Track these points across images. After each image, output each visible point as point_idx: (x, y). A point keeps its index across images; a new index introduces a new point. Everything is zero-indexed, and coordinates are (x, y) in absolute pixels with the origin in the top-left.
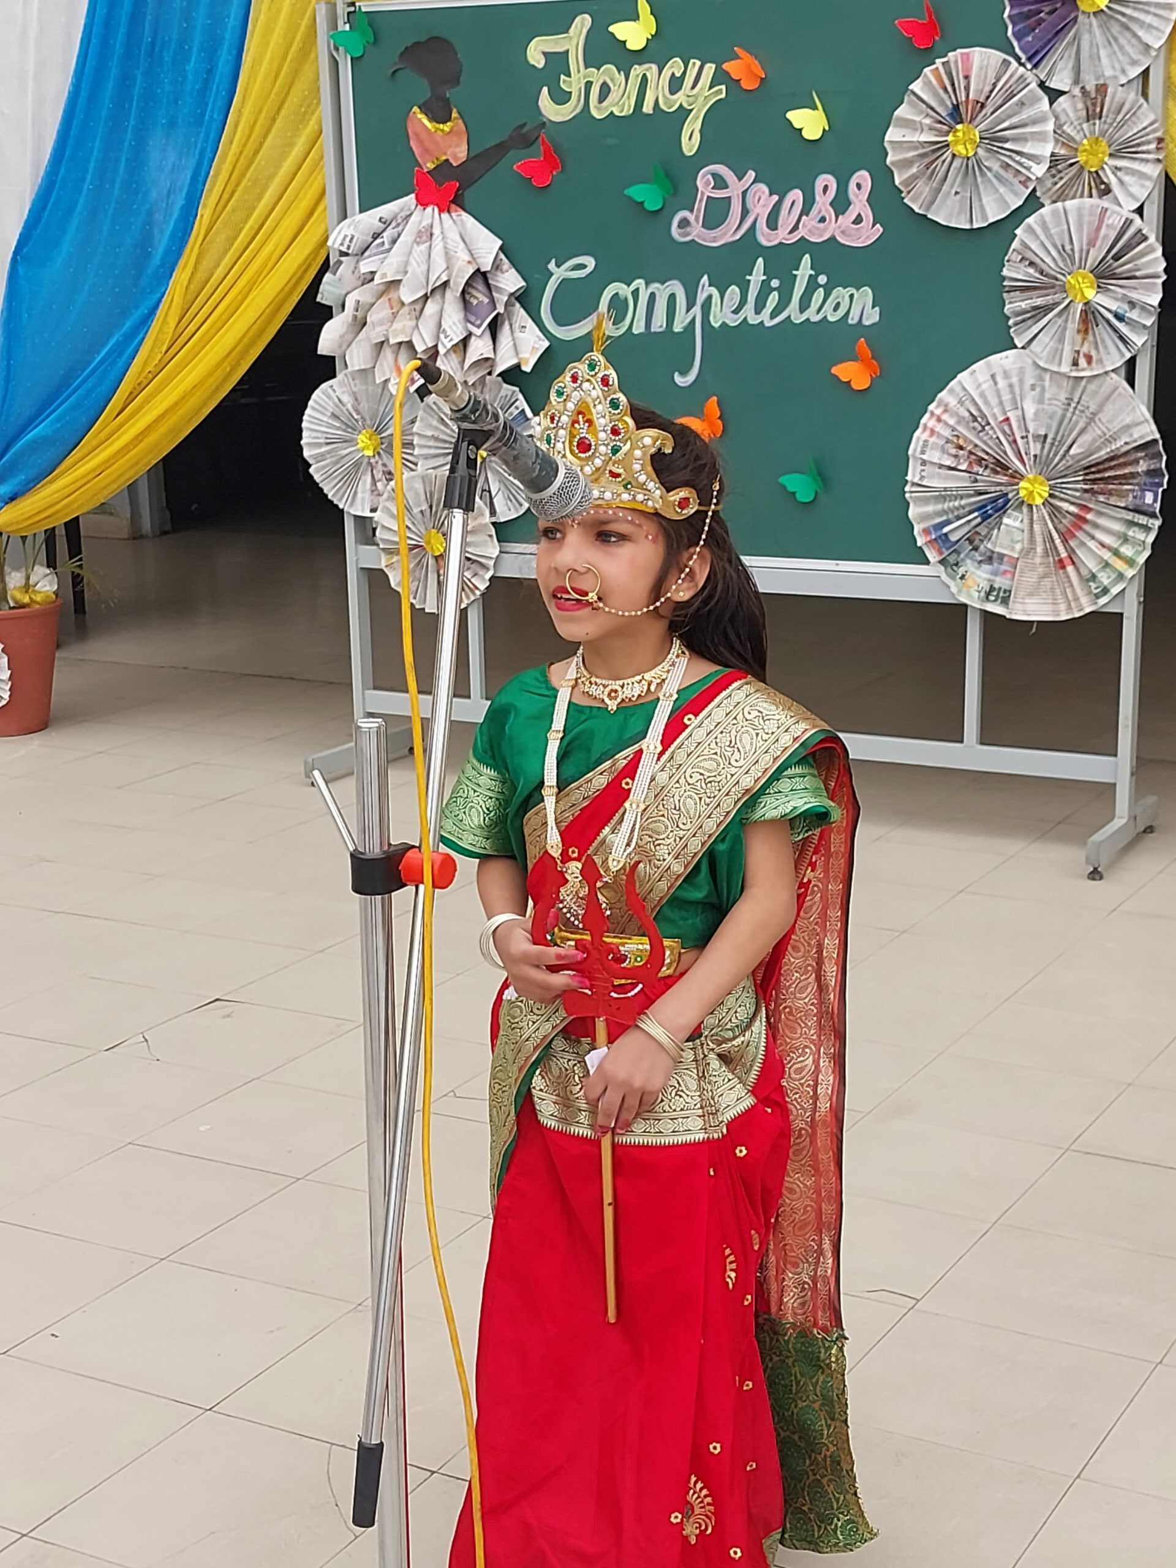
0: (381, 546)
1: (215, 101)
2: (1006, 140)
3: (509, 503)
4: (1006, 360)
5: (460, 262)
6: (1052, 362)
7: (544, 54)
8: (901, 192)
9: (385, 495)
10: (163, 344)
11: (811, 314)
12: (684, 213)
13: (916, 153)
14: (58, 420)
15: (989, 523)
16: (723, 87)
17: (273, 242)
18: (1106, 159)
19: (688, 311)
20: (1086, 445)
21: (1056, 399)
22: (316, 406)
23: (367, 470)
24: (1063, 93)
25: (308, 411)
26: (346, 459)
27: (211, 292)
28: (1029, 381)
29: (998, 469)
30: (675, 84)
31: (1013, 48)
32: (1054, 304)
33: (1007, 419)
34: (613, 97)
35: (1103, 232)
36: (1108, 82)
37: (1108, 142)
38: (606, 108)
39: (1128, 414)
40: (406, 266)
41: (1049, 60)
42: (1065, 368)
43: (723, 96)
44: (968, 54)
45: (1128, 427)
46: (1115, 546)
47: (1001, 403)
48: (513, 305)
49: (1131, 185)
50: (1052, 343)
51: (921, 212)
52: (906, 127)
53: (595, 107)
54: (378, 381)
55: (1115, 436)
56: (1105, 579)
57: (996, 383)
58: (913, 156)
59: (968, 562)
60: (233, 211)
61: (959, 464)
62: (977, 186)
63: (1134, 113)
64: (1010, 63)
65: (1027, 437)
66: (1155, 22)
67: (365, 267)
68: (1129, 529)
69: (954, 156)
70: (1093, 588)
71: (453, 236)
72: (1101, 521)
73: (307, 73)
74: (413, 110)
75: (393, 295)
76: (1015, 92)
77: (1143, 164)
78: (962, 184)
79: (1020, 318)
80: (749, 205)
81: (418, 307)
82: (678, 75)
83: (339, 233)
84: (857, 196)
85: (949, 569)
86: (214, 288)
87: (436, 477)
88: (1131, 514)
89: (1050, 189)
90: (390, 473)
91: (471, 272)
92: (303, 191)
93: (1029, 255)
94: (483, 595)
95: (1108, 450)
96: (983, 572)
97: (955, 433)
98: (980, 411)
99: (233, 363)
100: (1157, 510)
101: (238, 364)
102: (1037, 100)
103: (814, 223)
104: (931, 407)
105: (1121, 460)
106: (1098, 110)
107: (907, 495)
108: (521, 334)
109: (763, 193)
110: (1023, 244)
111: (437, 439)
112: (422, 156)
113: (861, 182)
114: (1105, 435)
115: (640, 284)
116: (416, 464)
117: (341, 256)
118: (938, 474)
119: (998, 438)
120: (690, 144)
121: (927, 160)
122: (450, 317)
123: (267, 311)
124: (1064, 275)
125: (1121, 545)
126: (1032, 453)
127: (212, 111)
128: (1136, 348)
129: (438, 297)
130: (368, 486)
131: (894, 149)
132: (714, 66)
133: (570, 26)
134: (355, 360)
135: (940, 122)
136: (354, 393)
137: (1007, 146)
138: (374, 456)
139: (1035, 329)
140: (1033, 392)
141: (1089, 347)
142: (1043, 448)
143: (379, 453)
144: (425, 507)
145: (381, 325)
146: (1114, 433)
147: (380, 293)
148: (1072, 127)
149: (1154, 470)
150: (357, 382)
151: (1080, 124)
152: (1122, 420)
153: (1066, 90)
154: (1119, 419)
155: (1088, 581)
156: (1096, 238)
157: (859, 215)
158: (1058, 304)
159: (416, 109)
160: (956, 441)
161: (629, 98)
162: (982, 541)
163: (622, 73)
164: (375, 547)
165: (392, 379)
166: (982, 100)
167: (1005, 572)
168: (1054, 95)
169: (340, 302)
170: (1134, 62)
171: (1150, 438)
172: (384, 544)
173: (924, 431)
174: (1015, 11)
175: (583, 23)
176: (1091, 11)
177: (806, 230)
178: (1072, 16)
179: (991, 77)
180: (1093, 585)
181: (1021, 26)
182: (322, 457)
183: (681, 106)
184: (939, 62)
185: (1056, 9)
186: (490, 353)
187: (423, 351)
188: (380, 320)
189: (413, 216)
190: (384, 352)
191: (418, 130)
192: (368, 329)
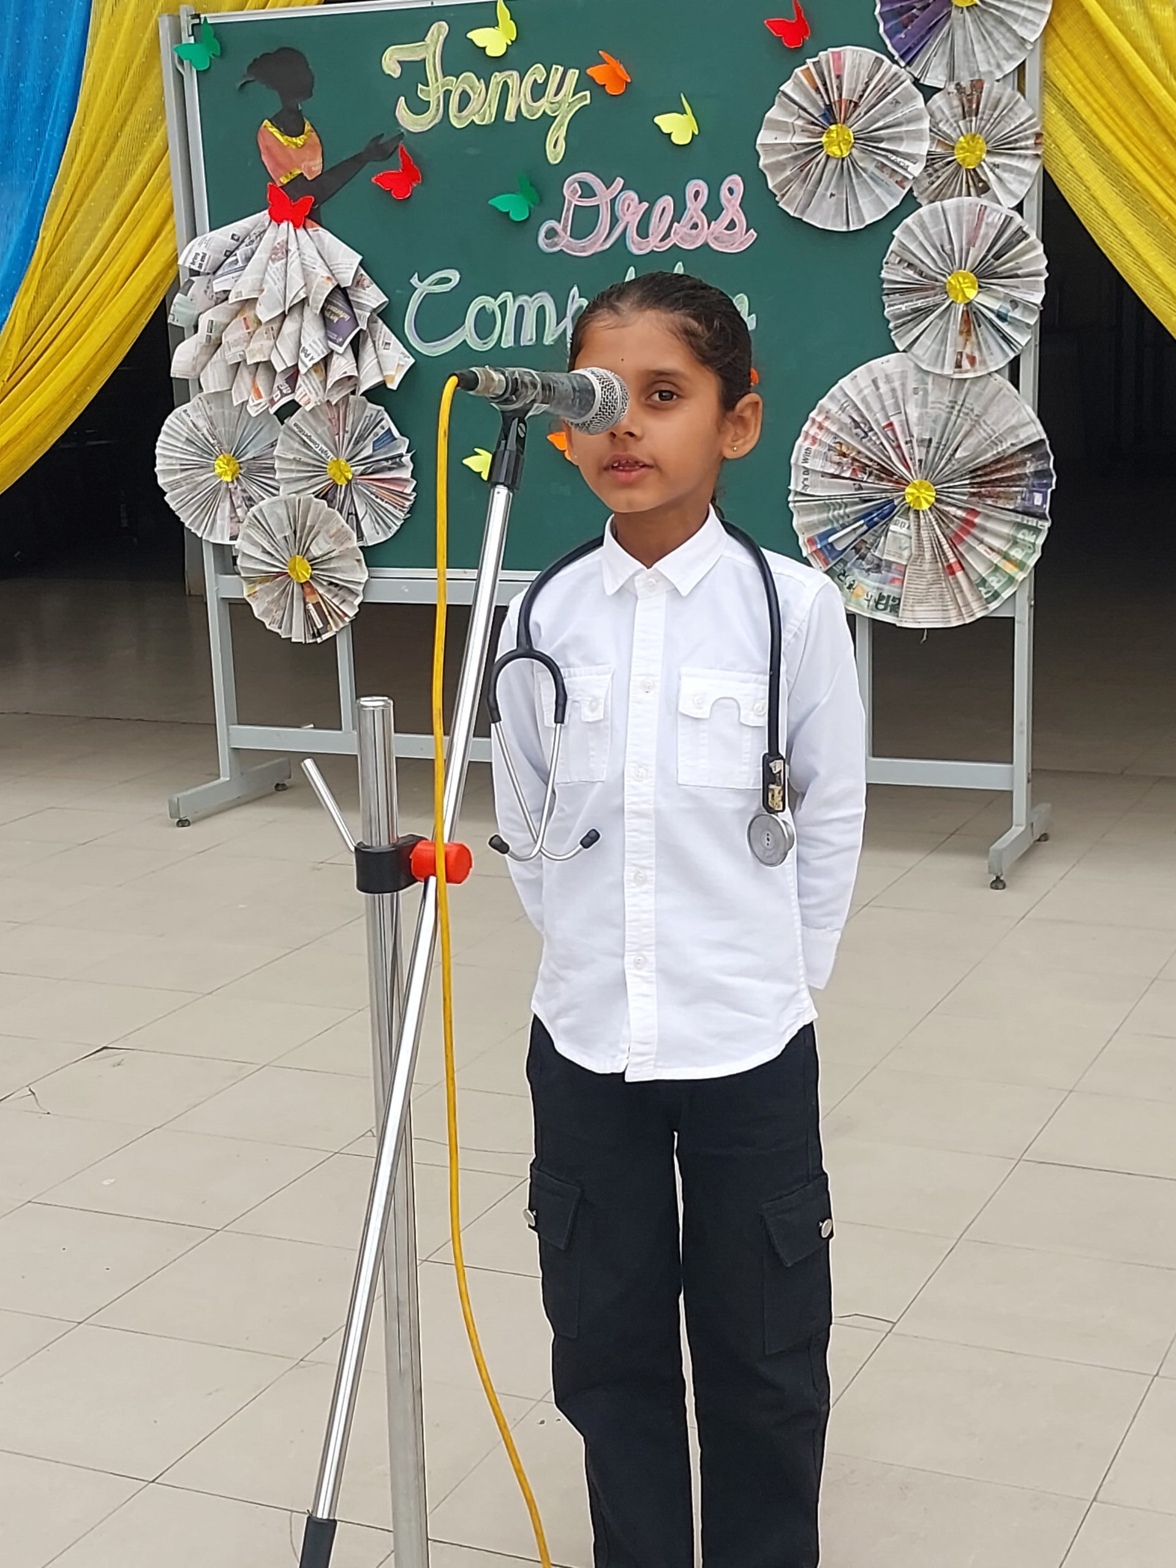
0: (243, 575)
2: (881, 140)
3: (377, 526)
4: (888, 364)
5: (319, 277)
6: (935, 365)
7: (399, 62)
8: (776, 196)
9: (246, 522)
10: (5, 371)
12: (552, 223)
13: (790, 155)
15: (876, 531)
16: (588, 93)
17: (119, 262)
18: (984, 156)
19: (558, 324)
20: (972, 448)
21: (940, 403)
22: (170, 432)
23: (225, 497)
24: (939, 90)
25: (161, 437)
26: (204, 485)
27: (54, 316)
28: (911, 385)
29: (883, 475)
30: (538, 91)
31: (886, 46)
32: (934, 306)
33: (891, 424)
34: (473, 105)
35: (982, 231)
36: (983, 78)
37: (985, 139)
38: (467, 118)
39: (1014, 415)
40: (261, 285)
41: (924, 56)
42: (948, 370)
44: (839, 53)
45: (1013, 428)
46: (1005, 549)
47: (883, 408)
48: (376, 322)
49: (1010, 183)
50: (934, 346)
51: (796, 215)
52: (778, 130)
53: (455, 116)
54: (235, 404)
55: (1000, 438)
56: (995, 583)
57: (878, 388)
58: (786, 159)
59: (856, 571)
60: (76, 232)
61: (843, 471)
62: (853, 187)
63: (1011, 109)
64: (883, 61)
65: (911, 441)
66: (1030, 15)
67: (218, 285)
68: (1018, 532)
69: (828, 157)
70: (983, 593)
71: (310, 251)
72: (989, 525)
73: (151, 87)
74: (264, 124)
75: (248, 314)
76: (889, 91)
77: (1021, 161)
78: (837, 186)
79: (900, 321)
80: (619, 213)
81: (276, 326)
82: (540, 82)
83: (190, 252)
84: (729, 201)
86: (59, 310)
87: (299, 501)
88: (1020, 516)
89: (927, 189)
90: (250, 499)
91: (331, 288)
92: (148, 212)
93: (908, 256)
94: (351, 622)
95: (995, 452)
96: (872, 581)
97: (837, 440)
98: (863, 416)
99: (79, 390)
100: (1047, 512)
101: (84, 391)
102: (910, 99)
103: (686, 230)
104: (812, 415)
105: (1008, 462)
106: (974, 106)
107: (791, 505)
108: (385, 352)
109: (632, 200)
110: (902, 245)
111: (298, 462)
112: (275, 171)
113: (733, 186)
114: (991, 437)
115: (507, 296)
116: (278, 490)
117: (191, 275)
118: (822, 482)
119: (882, 443)
120: (555, 152)
121: (801, 163)
122: (309, 335)
123: (115, 335)
124: (944, 276)
125: (1010, 548)
126: (917, 458)
127: (52, 130)
128: (1020, 348)
129: (296, 315)
130: (227, 513)
131: (765, 152)
132: (577, 72)
133: (426, 35)
134: (211, 384)
135: (813, 123)
136: (210, 417)
137: (882, 145)
138: (232, 482)
139: (916, 332)
140: (916, 396)
141: (972, 348)
142: (928, 452)
143: (237, 479)
144: (288, 533)
145: (236, 346)
146: (1001, 435)
147: (234, 312)
148: (948, 124)
149: (1039, 471)
150: (212, 405)
151: (957, 122)
152: (1007, 422)
153: (942, 87)
154: (1005, 419)
155: (978, 585)
156: (977, 237)
157: (732, 221)
158: (938, 305)
159: (266, 122)
160: (839, 448)
161: (490, 106)
162: (870, 549)
163: (482, 81)
164: (237, 576)
165: (250, 401)
166: (855, 100)
167: (893, 580)
168: (929, 92)
169: (193, 323)
170: (1010, 58)
171: (1037, 438)
172: (246, 572)
173: (806, 438)
174: (887, 9)
175: (439, 31)
176: (965, 5)
177: (678, 237)
178: (945, 12)
179: (864, 77)
180: (983, 590)
181: (892, 23)
182: (177, 484)
183: (545, 113)
184: (810, 61)
185: (928, 5)
186: (353, 371)
187: (282, 371)
188: (235, 340)
189: (267, 232)
190: (241, 373)
191: (269, 143)
192: (224, 350)
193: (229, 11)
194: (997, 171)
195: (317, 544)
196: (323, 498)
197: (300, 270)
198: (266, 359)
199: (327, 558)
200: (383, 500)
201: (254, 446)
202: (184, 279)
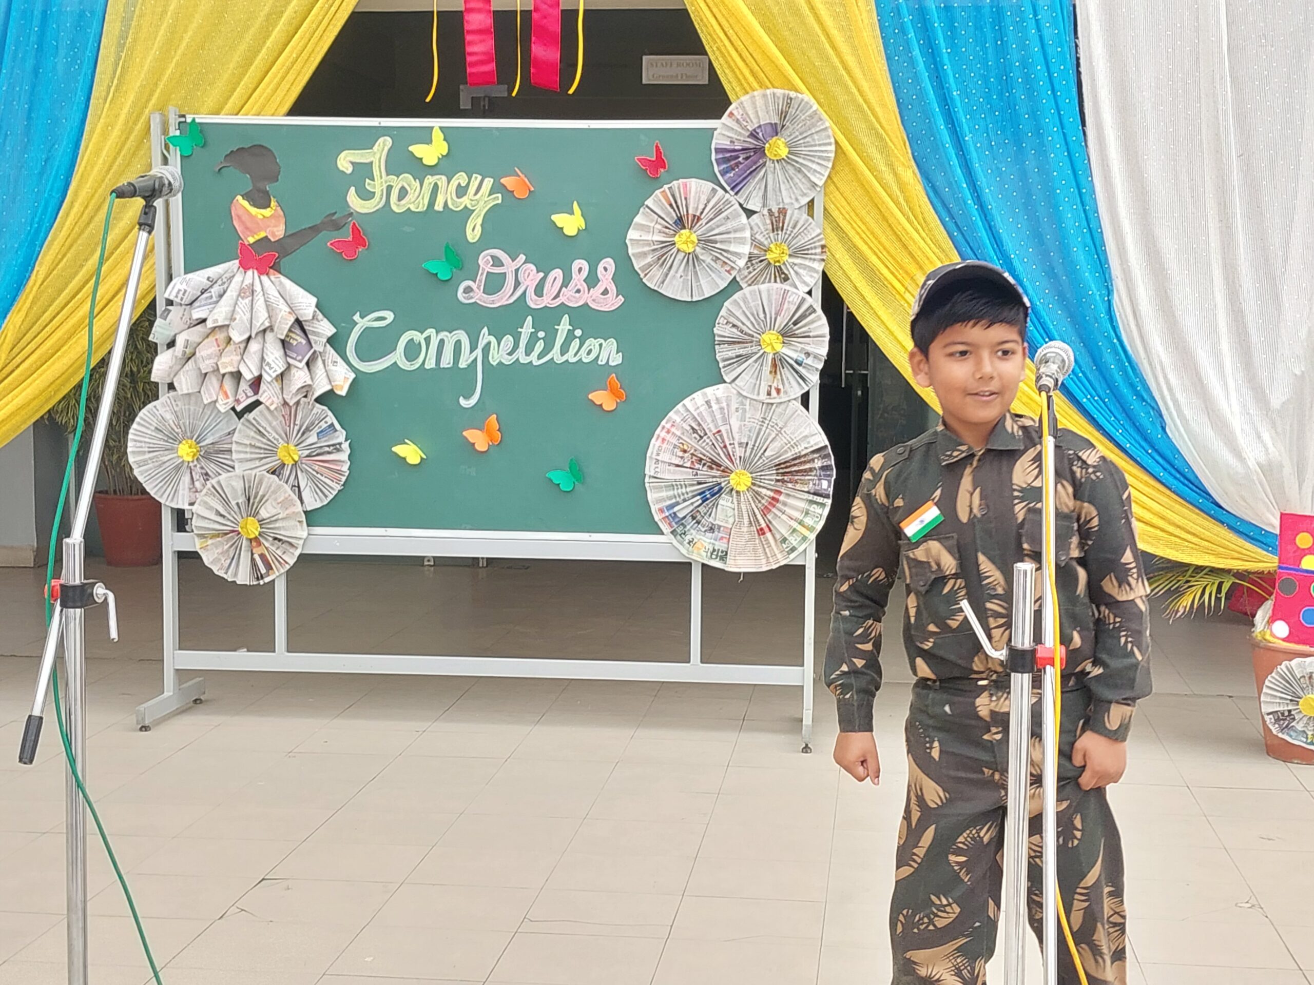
0: (196, 532)
2: (716, 242)
3: (316, 495)
4: (719, 391)
5: (283, 313)
6: (753, 392)
7: (352, 163)
8: (639, 275)
9: (205, 491)
11: (570, 357)
12: (470, 283)
13: (651, 248)
15: (708, 504)
16: (500, 195)
18: (786, 258)
19: (471, 352)
20: (776, 449)
21: (755, 418)
22: (142, 422)
23: (186, 472)
24: (754, 212)
25: (134, 426)
26: (168, 464)
28: (734, 406)
29: (714, 466)
30: (461, 191)
31: (720, 181)
32: (752, 354)
33: (720, 431)
34: (411, 197)
35: (785, 307)
36: (786, 207)
37: (788, 246)
38: (404, 205)
39: (806, 428)
40: (232, 315)
41: (746, 190)
42: (763, 397)
43: (500, 201)
44: (686, 183)
45: (806, 437)
46: (801, 518)
47: (715, 420)
48: (326, 346)
49: (803, 275)
50: (752, 380)
51: (656, 288)
52: (643, 230)
53: (395, 204)
54: (206, 402)
55: (797, 443)
56: (793, 540)
57: (710, 407)
58: (649, 250)
59: (692, 531)
61: (685, 462)
62: (696, 273)
63: (805, 228)
64: (717, 191)
65: (734, 444)
67: (197, 314)
68: (810, 507)
69: (679, 250)
70: (785, 548)
71: (272, 291)
74: (237, 198)
75: (221, 336)
76: (723, 210)
77: (811, 263)
78: (686, 270)
79: (728, 362)
80: (521, 279)
81: (242, 346)
82: (463, 185)
83: (173, 288)
84: (604, 276)
85: (679, 537)
86: (45, 324)
87: (254, 475)
88: (813, 496)
89: (747, 276)
90: (207, 474)
91: (292, 321)
93: (732, 319)
94: (289, 569)
95: (793, 452)
96: (707, 538)
97: (680, 441)
98: (699, 425)
100: (831, 493)
102: (738, 216)
103: (572, 293)
104: (663, 423)
105: (803, 459)
106: (780, 224)
107: (647, 485)
108: (333, 367)
109: (532, 271)
110: (730, 312)
111: (252, 446)
112: (243, 233)
113: (607, 266)
114: (790, 442)
115: (432, 332)
116: (233, 468)
117: (168, 306)
118: (669, 469)
119: (713, 445)
120: (473, 232)
121: (659, 253)
122: (272, 354)
124: (759, 334)
125: (804, 517)
126: (738, 455)
128: (810, 385)
129: (260, 338)
130: (187, 486)
131: (632, 245)
132: (492, 180)
133: (374, 145)
135: (667, 228)
136: (176, 412)
137: (717, 246)
138: (193, 461)
139: (739, 370)
140: (737, 413)
141: (778, 383)
142: (746, 451)
143: (197, 459)
144: (242, 500)
145: (210, 358)
146: (797, 441)
147: (209, 333)
148: (762, 235)
149: (824, 466)
150: (180, 403)
151: (768, 234)
152: (801, 433)
153: (757, 209)
154: (799, 432)
155: (781, 542)
156: (782, 310)
157: (606, 289)
158: (756, 353)
159: (239, 198)
160: (681, 447)
161: (423, 199)
162: (704, 516)
163: (417, 180)
164: (190, 533)
165: (219, 400)
166: (698, 214)
167: (722, 538)
168: (750, 213)
170: (804, 195)
171: (822, 445)
172: (198, 530)
173: (657, 439)
174: (720, 156)
175: (384, 144)
176: (775, 159)
177: (565, 298)
178: (761, 162)
179: (704, 198)
180: (785, 546)
181: (725, 166)
182: (145, 463)
183: (466, 207)
184: (666, 187)
185: (750, 157)
186: (308, 381)
187: (249, 380)
188: (208, 355)
189: (236, 279)
190: (210, 379)
191: (241, 213)
192: (195, 362)
193: (208, 114)
194: (796, 268)
195: (265, 509)
196: (272, 473)
197: (264, 306)
198: (234, 370)
199: (273, 520)
200: (321, 475)
201: (212, 434)
202: (160, 307)
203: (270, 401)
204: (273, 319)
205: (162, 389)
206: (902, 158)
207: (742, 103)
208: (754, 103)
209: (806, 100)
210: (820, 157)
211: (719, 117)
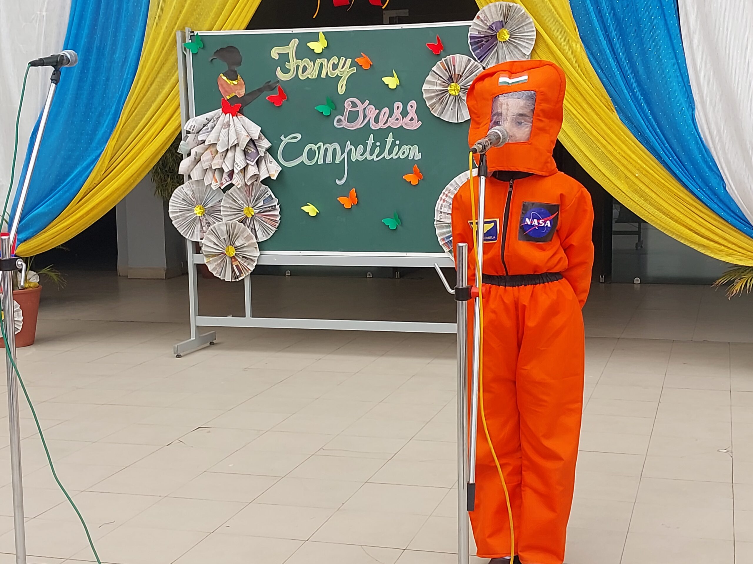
0: (204, 254)
1: (128, 71)
3: (264, 234)
5: (244, 135)
7: (278, 54)
8: (429, 109)
9: (208, 232)
10: (102, 171)
11: (394, 156)
12: (340, 117)
13: (435, 94)
14: (49, 205)
16: (355, 68)
19: (341, 155)
22: (176, 196)
23: (198, 222)
25: (172, 198)
26: (189, 218)
30: (335, 67)
31: (472, 55)
34: (308, 71)
38: (305, 76)
40: (218, 138)
41: (487, 59)
43: (355, 71)
44: (454, 57)
48: (266, 153)
51: (438, 116)
52: (431, 84)
53: (301, 75)
54: (206, 185)
60: (137, 115)
62: (460, 107)
64: (471, 60)
66: (527, 45)
67: (200, 138)
69: (450, 95)
73: (171, 60)
74: (220, 75)
75: (213, 149)
76: (475, 71)
78: (454, 106)
80: (367, 113)
81: (224, 154)
82: (336, 63)
84: (411, 110)
86: (126, 148)
87: (231, 224)
90: (209, 223)
91: (248, 140)
92: (168, 107)
94: (251, 273)
101: (136, 180)
103: (394, 120)
104: (444, 191)
107: (435, 225)
108: (270, 165)
109: (372, 109)
111: (231, 208)
112: (224, 94)
113: (412, 105)
115: (321, 144)
116: (222, 219)
118: (447, 216)
120: (341, 90)
121: (439, 97)
122: (239, 158)
123: (151, 157)
127: (127, 74)
129: (233, 150)
130: (199, 229)
131: (425, 92)
132: (351, 60)
133: (289, 44)
134: (195, 176)
135: (444, 82)
136: (193, 190)
138: (202, 216)
143: (204, 215)
144: (226, 236)
145: (207, 161)
147: (207, 148)
150: (194, 186)
157: (412, 118)
159: (222, 75)
161: (315, 72)
163: (312, 62)
164: (201, 254)
165: (213, 183)
166: (461, 74)
169: (188, 153)
172: (205, 253)
173: (441, 200)
174: (473, 41)
175: (295, 42)
176: (502, 41)
177: (390, 123)
178: (495, 43)
179: (464, 65)
181: (475, 46)
182: (178, 217)
183: (337, 75)
184: (443, 59)
185: (489, 40)
186: (257, 172)
187: (227, 172)
188: (207, 160)
189: (220, 119)
190: (208, 172)
191: (223, 82)
192: (201, 163)
193: (205, 31)
195: (238, 241)
196: (241, 222)
199: (242, 247)
200: (266, 223)
201: (211, 202)
202: (184, 135)
203: (237, 183)
204: (239, 139)
205: (186, 178)
206: (574, 37)
207: (484, 11)
208: (490, 10)
209: (518, 7)
210: (528, 39)
211: (472, 20)
